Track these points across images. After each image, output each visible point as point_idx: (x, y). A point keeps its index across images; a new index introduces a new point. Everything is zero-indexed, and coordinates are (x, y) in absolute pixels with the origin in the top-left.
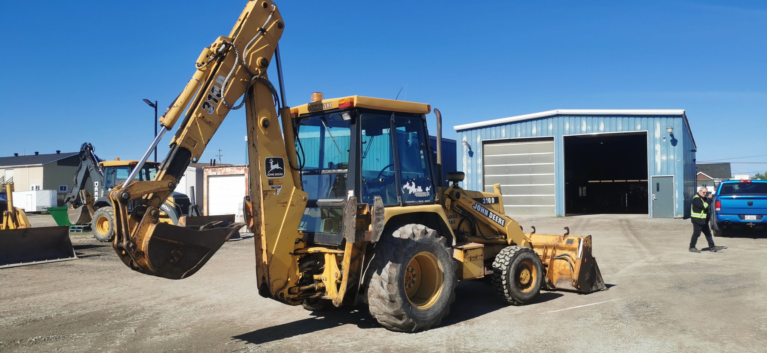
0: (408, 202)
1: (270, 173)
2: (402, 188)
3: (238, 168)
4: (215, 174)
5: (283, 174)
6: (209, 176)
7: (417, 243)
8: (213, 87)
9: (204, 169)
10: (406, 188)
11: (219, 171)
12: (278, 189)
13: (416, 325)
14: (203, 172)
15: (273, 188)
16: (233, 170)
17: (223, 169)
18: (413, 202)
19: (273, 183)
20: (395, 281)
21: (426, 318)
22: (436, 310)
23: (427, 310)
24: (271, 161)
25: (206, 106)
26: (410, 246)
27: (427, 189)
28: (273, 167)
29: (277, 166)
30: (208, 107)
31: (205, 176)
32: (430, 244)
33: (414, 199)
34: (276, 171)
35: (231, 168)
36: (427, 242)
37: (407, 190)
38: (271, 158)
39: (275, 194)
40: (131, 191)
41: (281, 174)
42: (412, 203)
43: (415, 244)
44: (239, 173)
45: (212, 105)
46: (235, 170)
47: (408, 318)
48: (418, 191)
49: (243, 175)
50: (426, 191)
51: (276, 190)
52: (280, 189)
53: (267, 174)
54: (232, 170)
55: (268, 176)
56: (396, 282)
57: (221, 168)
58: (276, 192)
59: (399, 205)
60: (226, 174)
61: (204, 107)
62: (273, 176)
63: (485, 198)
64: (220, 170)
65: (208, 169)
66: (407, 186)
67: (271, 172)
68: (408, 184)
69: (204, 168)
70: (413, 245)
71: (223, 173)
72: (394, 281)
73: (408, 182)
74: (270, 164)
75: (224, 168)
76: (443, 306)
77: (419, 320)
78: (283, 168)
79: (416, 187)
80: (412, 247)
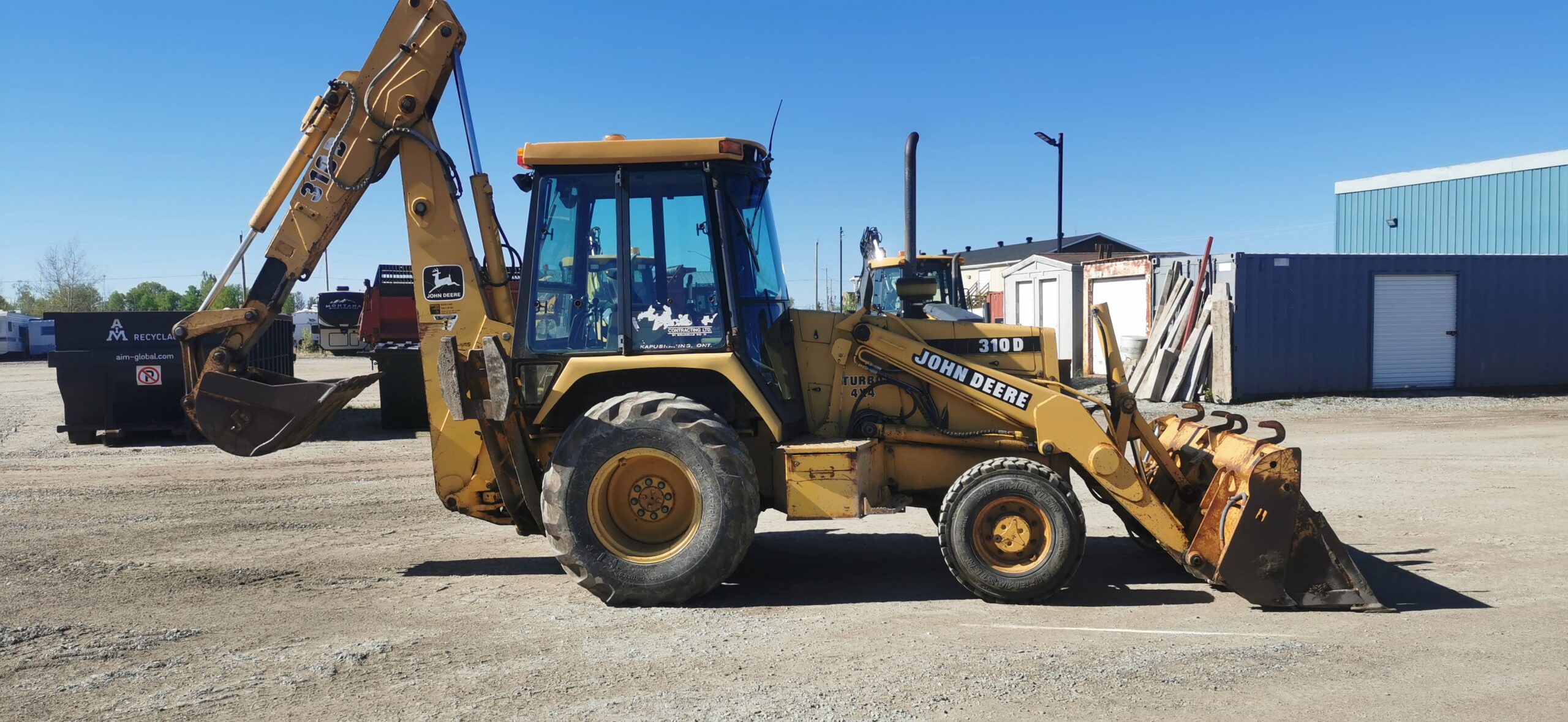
0: (647, 347)
1: (433, 293)
2: (634, 319)
3: (1135, 263)
4: (1100, 277)
5: (461, 295)
6: (1092, 281)
7: (618, 430)
8: (320, 158)
9: (1083, 267)
10: (646, 319)
11: (1106, 270)
12: (450, 321)
13: (614, 592)
14: (1082, 272)
15: (440, 318)
16: (1127, 267)
17: (1111, 266)
18: (661, 346)
19: (439, 310)
20: (559, 500)
21: (641, 580)
22: (672, 569)
23: (648, 567)
24: (436, 272)
25: (308, 190)
26: (599, 433)
27: (706, 320)
28: (439, 283)
29: (448, 281)
30: (311, 192)
31: (1086, 281)
32: (658, 435)
33: (667, 341)
34: (445, 289)
35: (1124, 262)
36: (645, 430)
37: (647, 324)
38: (435, 268)
39: (444, 328)
40: (189, 325)
41: (458, 294)
42: (658, 349)
43: (610, 431)
44: (1136, 274)
45: (317, 188)
46: (1130, 266)
47: (591, 575)
48: (677, 324)
49: (1142, 276)
50: (703, 325)
51: (446, 322)
52: (454, 321)
53: (427, 296)
54: (1125, 267)
55: (430, 299)
56: (560, 502)
57: (1109, 264)
58: (446, 325)
59: (619, 354)
60: (1116, 276)
61: (304, 192)
62: (439, 299)
63: (990, 340)
64: (1108, 267)
65: (1089, 266)
66: (649, 314)
67: (435, 292)
68: (651, 310)
69: (1084, 264)
70: (607, 434)
71: (1112, 273)
72: (556, 499)
73: (651, 306)
74: (434, 277)
75: (1114, 263)
76: (691, 565)
77: (621, 583)
78: (462, 284)
79: (674, 316)
80: (605, 436)
